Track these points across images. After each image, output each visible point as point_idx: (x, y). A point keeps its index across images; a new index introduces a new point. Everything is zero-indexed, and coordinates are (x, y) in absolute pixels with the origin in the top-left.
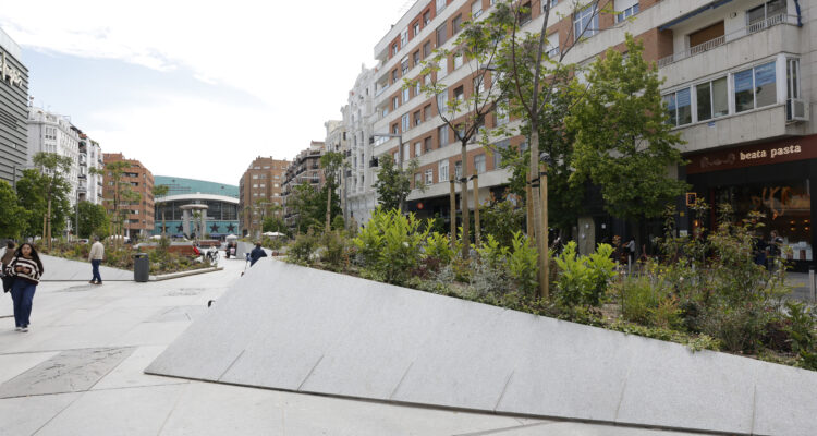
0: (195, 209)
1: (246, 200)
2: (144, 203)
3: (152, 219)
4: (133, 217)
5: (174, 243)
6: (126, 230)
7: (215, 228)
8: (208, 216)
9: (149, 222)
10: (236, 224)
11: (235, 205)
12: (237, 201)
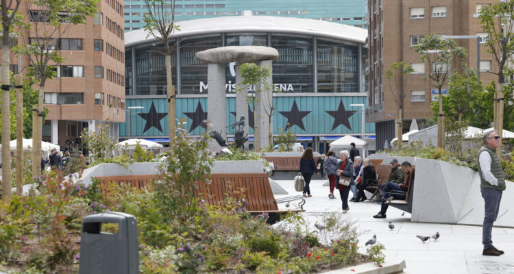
0: (240, 58)
1: (387, 30)
2: (99, 44)
3: (119, 91)
4: (69, 86)
5: (220, 167)
6: (48, 124)
7: (295, 117)
8: (276, 80)
9: (113, 101)
10: (357, 103)
11: (353, 48)
12: (359, 34)
